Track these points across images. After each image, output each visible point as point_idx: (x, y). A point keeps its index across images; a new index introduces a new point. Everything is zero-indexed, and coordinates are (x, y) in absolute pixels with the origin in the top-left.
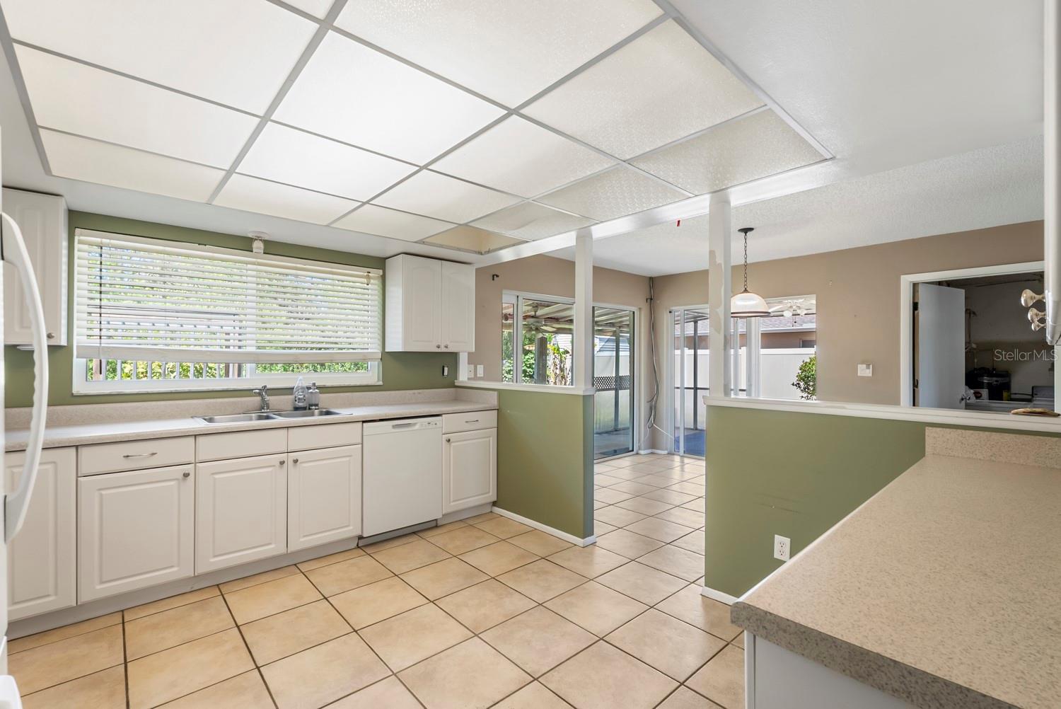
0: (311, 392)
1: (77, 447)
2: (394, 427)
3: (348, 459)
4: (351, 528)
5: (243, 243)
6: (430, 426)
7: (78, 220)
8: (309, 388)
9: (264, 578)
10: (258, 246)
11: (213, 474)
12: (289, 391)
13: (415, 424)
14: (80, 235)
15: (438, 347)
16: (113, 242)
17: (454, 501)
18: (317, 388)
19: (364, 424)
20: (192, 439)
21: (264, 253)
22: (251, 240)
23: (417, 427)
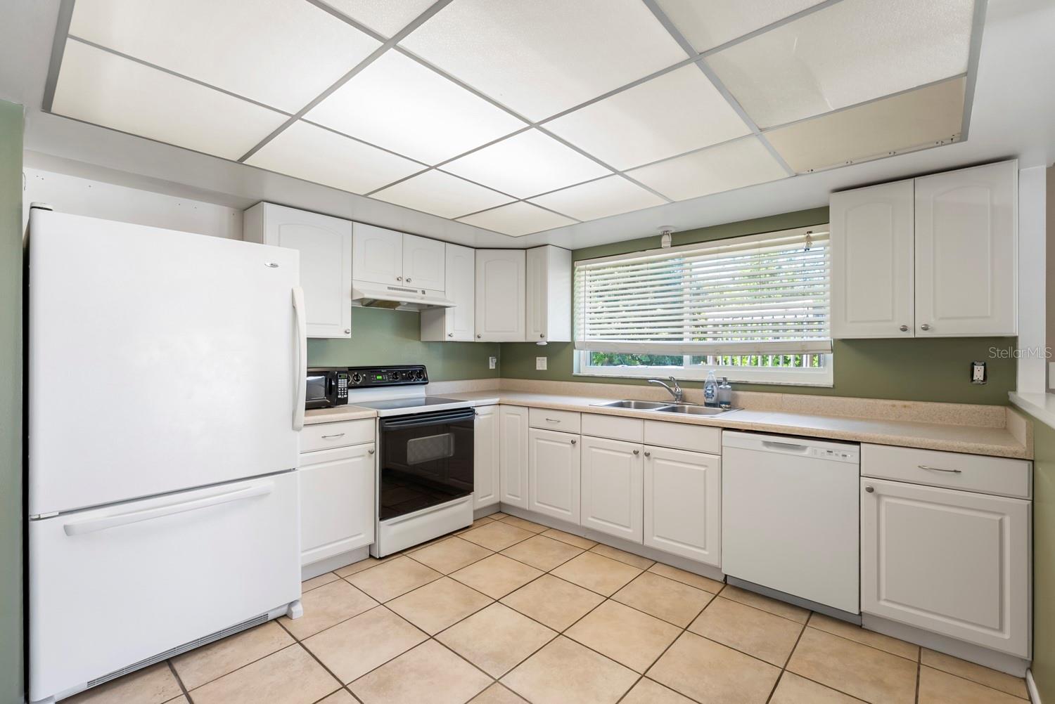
0: (721, 388)
1: (529, 407)
2: (767, 444)
3: (703, 469)
4: (706, 553)
5: (652, 243)
6: (833, 457)
7: (578, 255)
8: (720, 383)
9: (622, 557)
10: (666, 241)
11: (591, 447)
12: (699, 384)
13: (804, 448)
14: (580, 265)
15: (904, 329)
16: (588, 266)
17: (887, 600)
18: (729, 384)
19: (724, 432)
20: (579, 415)
21: (672, 246)
22: (659, 237)
23: (806, 453)
